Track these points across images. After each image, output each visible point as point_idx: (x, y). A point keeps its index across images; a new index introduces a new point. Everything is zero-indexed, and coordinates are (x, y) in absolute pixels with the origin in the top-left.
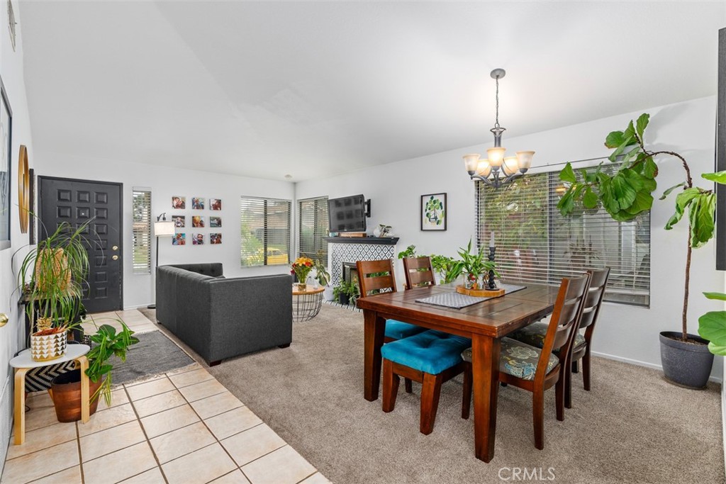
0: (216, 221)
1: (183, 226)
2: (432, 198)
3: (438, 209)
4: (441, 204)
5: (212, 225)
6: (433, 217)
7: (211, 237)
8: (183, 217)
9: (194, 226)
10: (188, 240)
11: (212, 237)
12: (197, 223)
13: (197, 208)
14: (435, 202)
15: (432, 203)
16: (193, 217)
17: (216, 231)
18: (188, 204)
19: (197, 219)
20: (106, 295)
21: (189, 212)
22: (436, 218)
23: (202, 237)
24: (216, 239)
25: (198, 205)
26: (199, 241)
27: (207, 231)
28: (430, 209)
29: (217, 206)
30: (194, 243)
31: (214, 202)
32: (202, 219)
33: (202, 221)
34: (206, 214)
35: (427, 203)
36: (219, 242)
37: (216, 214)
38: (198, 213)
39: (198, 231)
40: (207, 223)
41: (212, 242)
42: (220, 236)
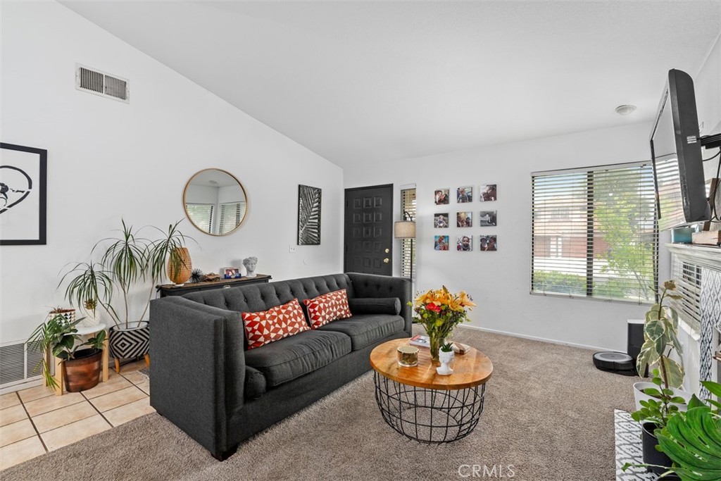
0: (487, 218)
1: (446, 227)
5: (483, 224)
7: (481, 240)
8: (446, 215)
9: (458, 226)
10: (453, 245)
11: (483, 240)
12: (463, 222)
13: (463, 202)
16: (458, 214)
17: (489, 231)
18: (453, 197)
19: (462, 215)
21: (453, 207)
23: (468, 241)
24: (489, 244)
25: (465, 197)
26: (464, 246)
27: (477, 232)
29: (491, 194)
30: (459, 248)
31: (485, 190)
32: (469, 216)
33: (468, 218)
34: (476, 208)
36: (493, 249)
37: (490, 206)
38: (464, 208)
41: (483, 249)
42: (494, 239)
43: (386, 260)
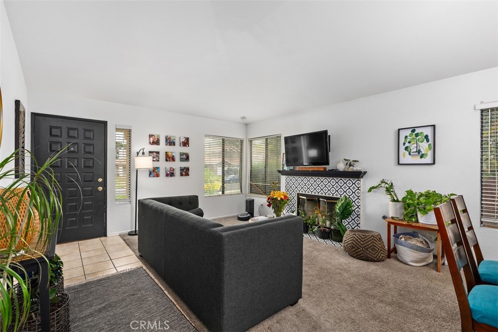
0: (184, 157)
1: (158, 161)
2: (413, 131)
3: (422, 142)
4: (426, 137)
5: (182, 160)
6: (415, 150)
7: (181, 170)
8: (158, 153)
9: (167, 160)
10: (162, 173)
11: (182, 170)
12: (169, 158)
13: (170, 145)
14: (417, 135)
15: (414, 136)
16: (166, 153)
17: (184, 164)
18: (162, 141)
19: (170, 154)
20: (92, 223)
21: (162, 148)
22: (419, 152)
23: (173, 171)
24: (185, 172)
25: (170, 142)
26: (171, 174)
27: (177, 165)
28: (409, 142)
29: (186, 143)
30: (167, 175)
31: (183, 140)
32: (174, 154)
33: (173, 156)
34: (177, 150)
35: (406, 137)
36: (187, 175)
37: (185, 150)
38: (170, 149)
39: (170, 164)
40: (177, 158)
41: (182, 175)
42: (188, 169)
43: (100, 189)
